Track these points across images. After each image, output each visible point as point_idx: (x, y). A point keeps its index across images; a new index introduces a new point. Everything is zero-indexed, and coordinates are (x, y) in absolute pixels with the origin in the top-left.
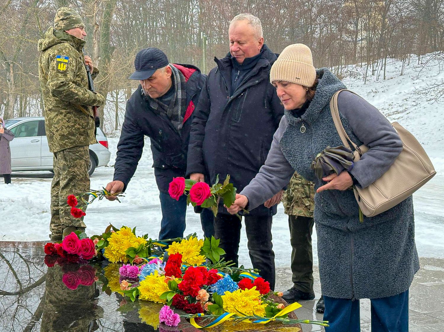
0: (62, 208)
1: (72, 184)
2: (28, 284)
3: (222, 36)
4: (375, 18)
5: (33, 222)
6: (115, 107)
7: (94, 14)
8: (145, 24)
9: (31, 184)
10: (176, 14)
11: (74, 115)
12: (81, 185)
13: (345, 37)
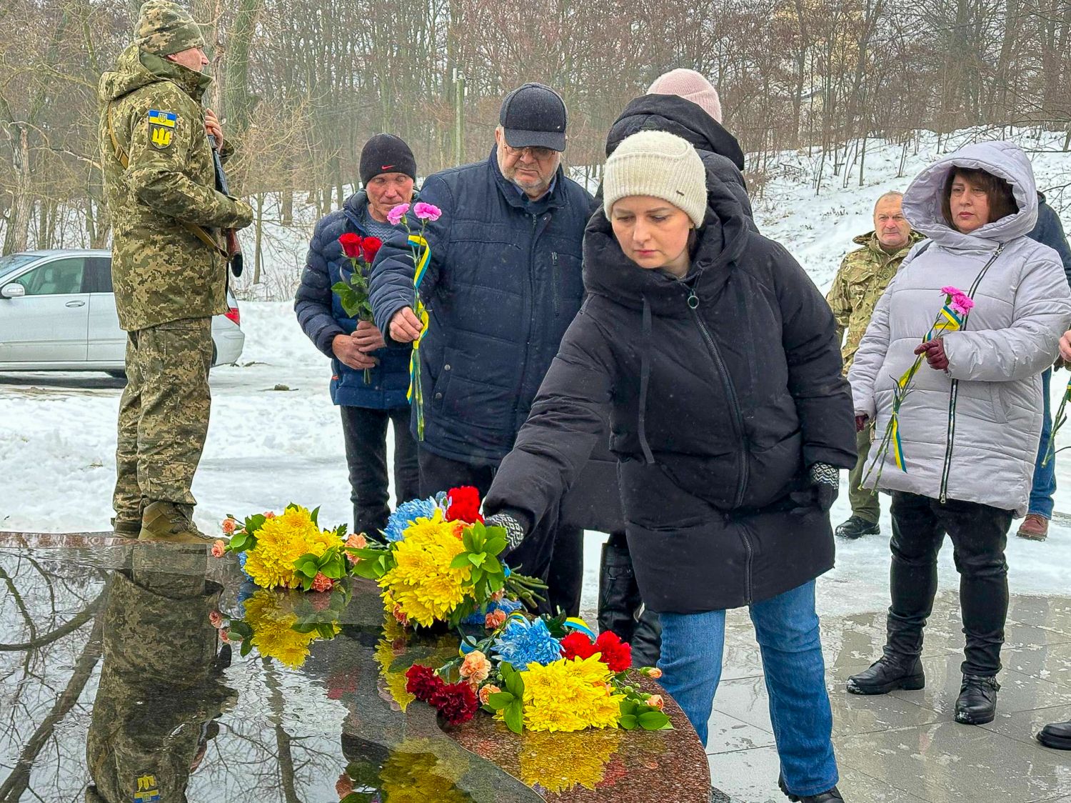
0: (144, 457)
1: (169, 403)
2: (50, 627)
3: (500, 78)
4: (843, 46)
5: (71, 488)
6: (254, 232)
7: (215, 21)
8: (327, 48)
9: (64, 400)
10: (398, 27)
11: (184, 249)
12: (189, 408)
13: (775, 87)
